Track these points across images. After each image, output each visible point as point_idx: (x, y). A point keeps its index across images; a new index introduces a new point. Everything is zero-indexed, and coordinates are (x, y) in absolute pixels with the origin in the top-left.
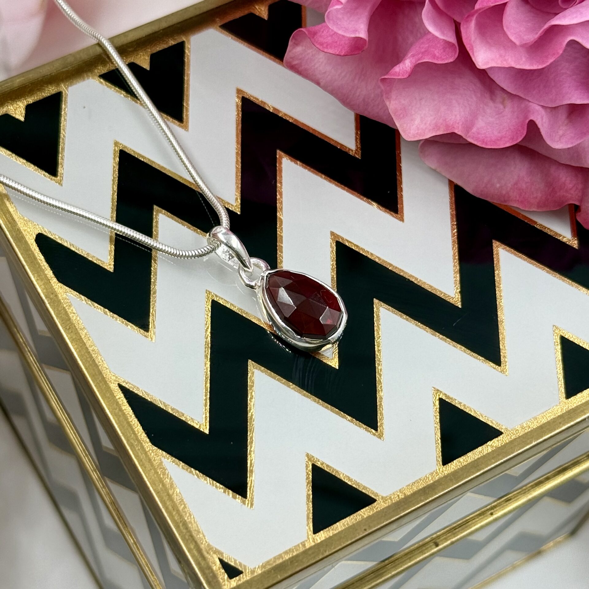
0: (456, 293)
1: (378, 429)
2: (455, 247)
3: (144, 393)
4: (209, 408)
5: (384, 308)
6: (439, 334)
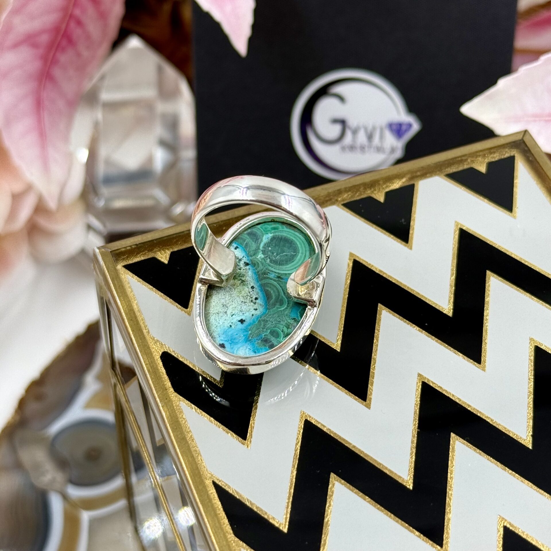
0: (528, 435)
1: (444, 546)
2: (530, 397)
3: (234, 491)
4: (290, 510)
5: (460, 442)
6: (508, 469)
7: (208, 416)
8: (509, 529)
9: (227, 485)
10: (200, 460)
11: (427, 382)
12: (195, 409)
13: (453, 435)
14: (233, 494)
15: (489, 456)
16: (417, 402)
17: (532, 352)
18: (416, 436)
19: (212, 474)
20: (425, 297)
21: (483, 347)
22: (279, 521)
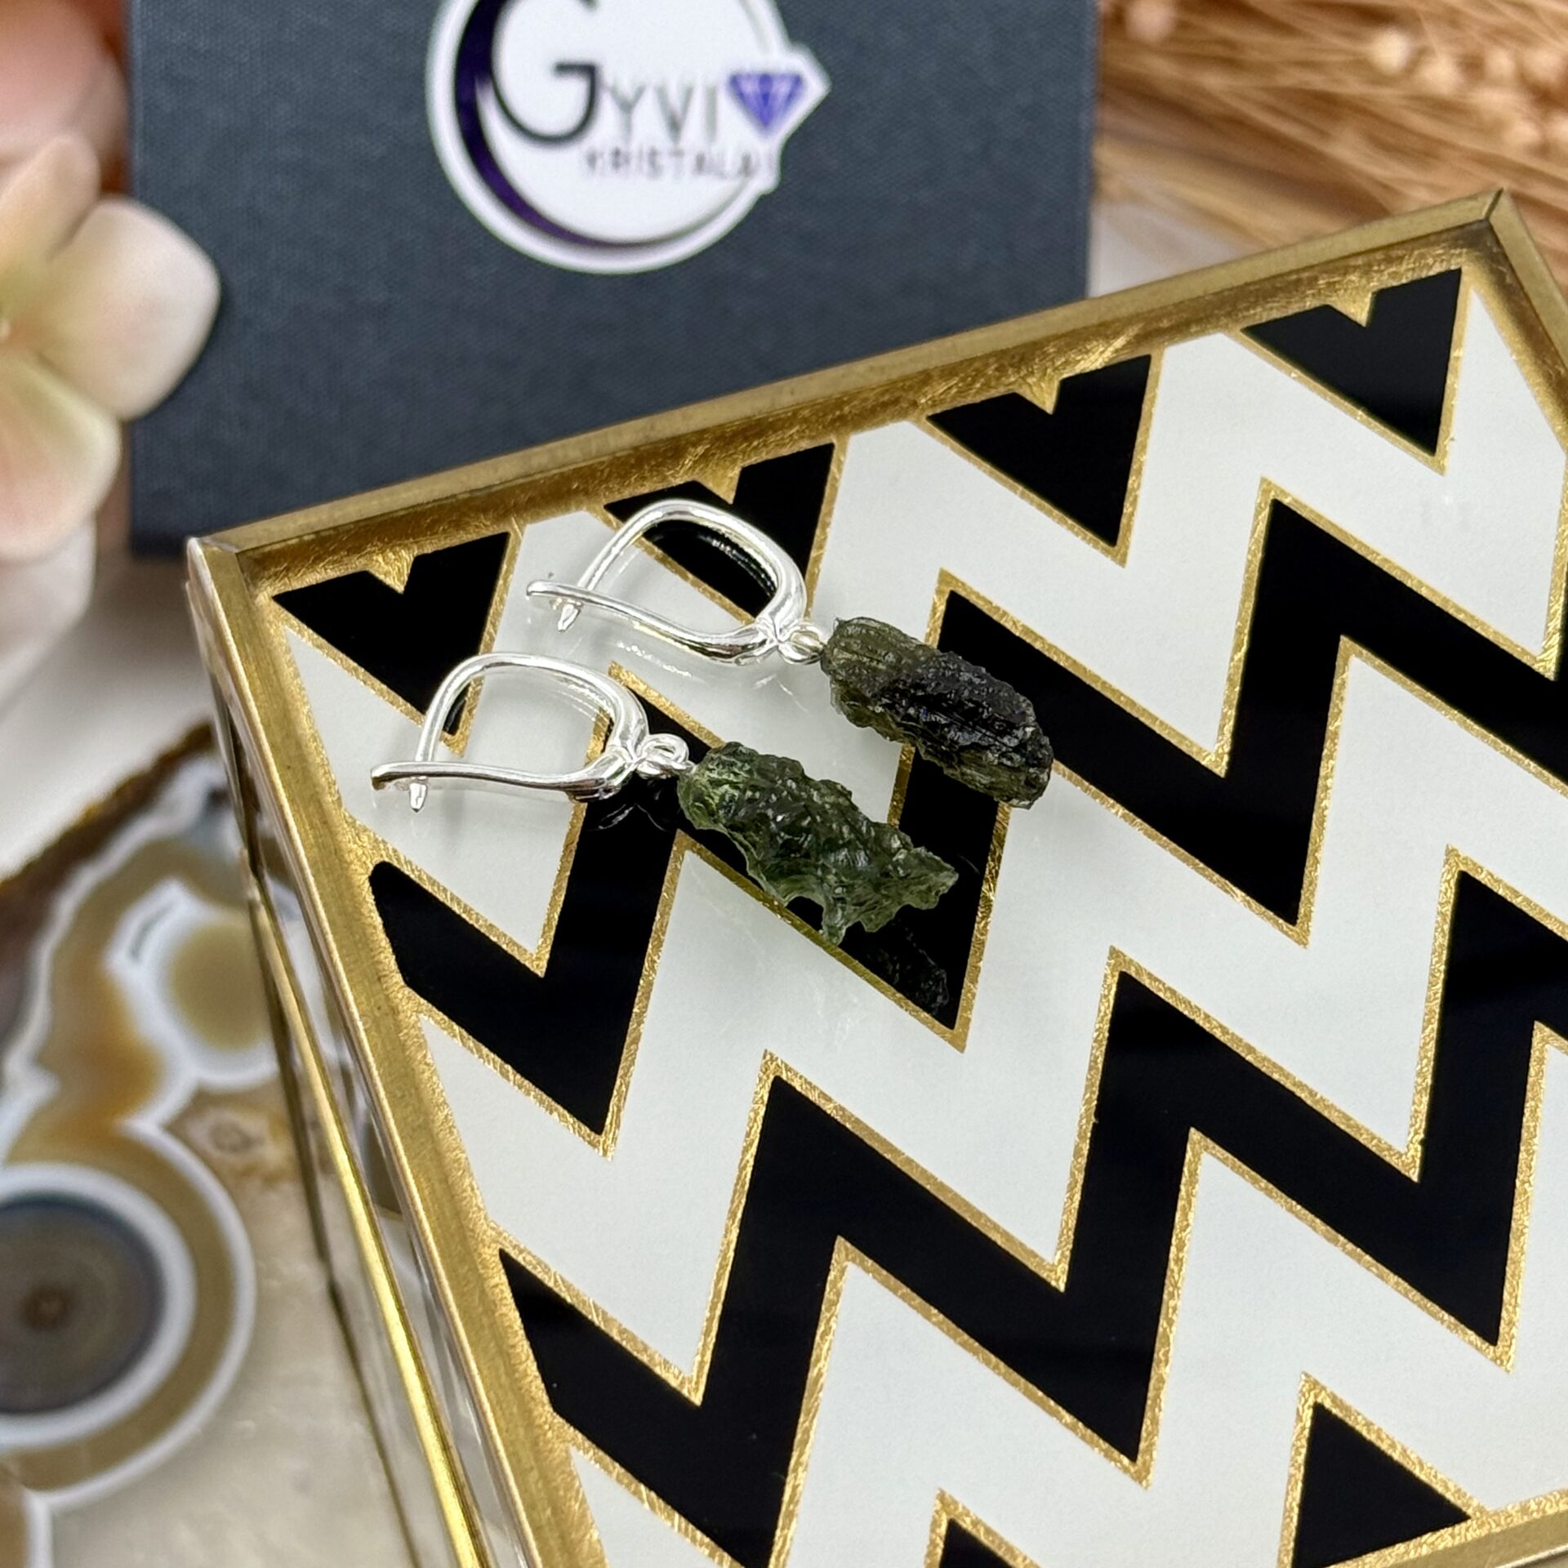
0: (1411, 1142)
1: (1139, 1457)
2: (1430, 1027)
3: (560, 1282)
4: (714, 1340)
5: (1214, 1155)
6: (1346, 1241)
7: (499, 1060)
8: (1329, 1413)
9: (539, 1263)
10: (469, 1189)
11: (1134, 975)
12: (461, 1035)
13: (1194, 1135)
14: (556, 1290)
15: (1294, 1199)
16: (1101, 1036)
17: (1449, 891)
18: (1089, 1135)
19: (501, 1229)
20: (1151, 715)
21: (1306, 871)
22: (680, 1373)
